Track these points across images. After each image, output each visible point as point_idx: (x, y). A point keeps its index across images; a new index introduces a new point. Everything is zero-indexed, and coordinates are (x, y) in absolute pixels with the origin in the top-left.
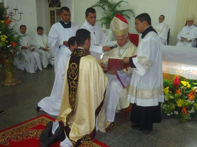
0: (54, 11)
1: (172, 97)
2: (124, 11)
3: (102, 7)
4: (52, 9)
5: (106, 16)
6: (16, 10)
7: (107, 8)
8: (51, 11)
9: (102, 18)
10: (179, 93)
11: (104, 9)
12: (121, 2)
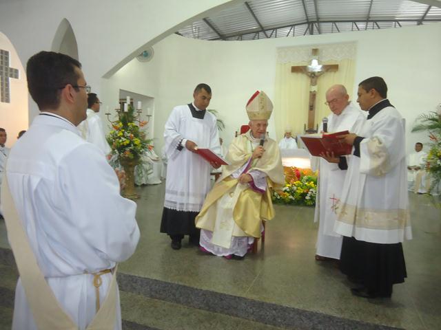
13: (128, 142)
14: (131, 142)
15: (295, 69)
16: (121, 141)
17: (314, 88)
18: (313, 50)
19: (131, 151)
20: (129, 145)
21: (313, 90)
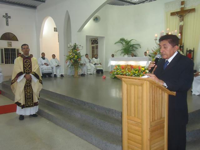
0: (94, 47)
1: (138, 74)
2: (134, 45)
3: (121, 43)
4: (93, 45)
5: (124, 48)
6: (80, 46)
7: (124, 43)
8: (92, 47)
9: (122, 49)
10: (140, 72)
11: (123, 44)
12: (132, 40)
13: (73, 57)
14: (74, 57)
15: (173, 14)
16: (70, 56)
17: (182, 23)
18: (181, 2)
19: (74, 60)
20: (73, 58)
21: (180, 24)
